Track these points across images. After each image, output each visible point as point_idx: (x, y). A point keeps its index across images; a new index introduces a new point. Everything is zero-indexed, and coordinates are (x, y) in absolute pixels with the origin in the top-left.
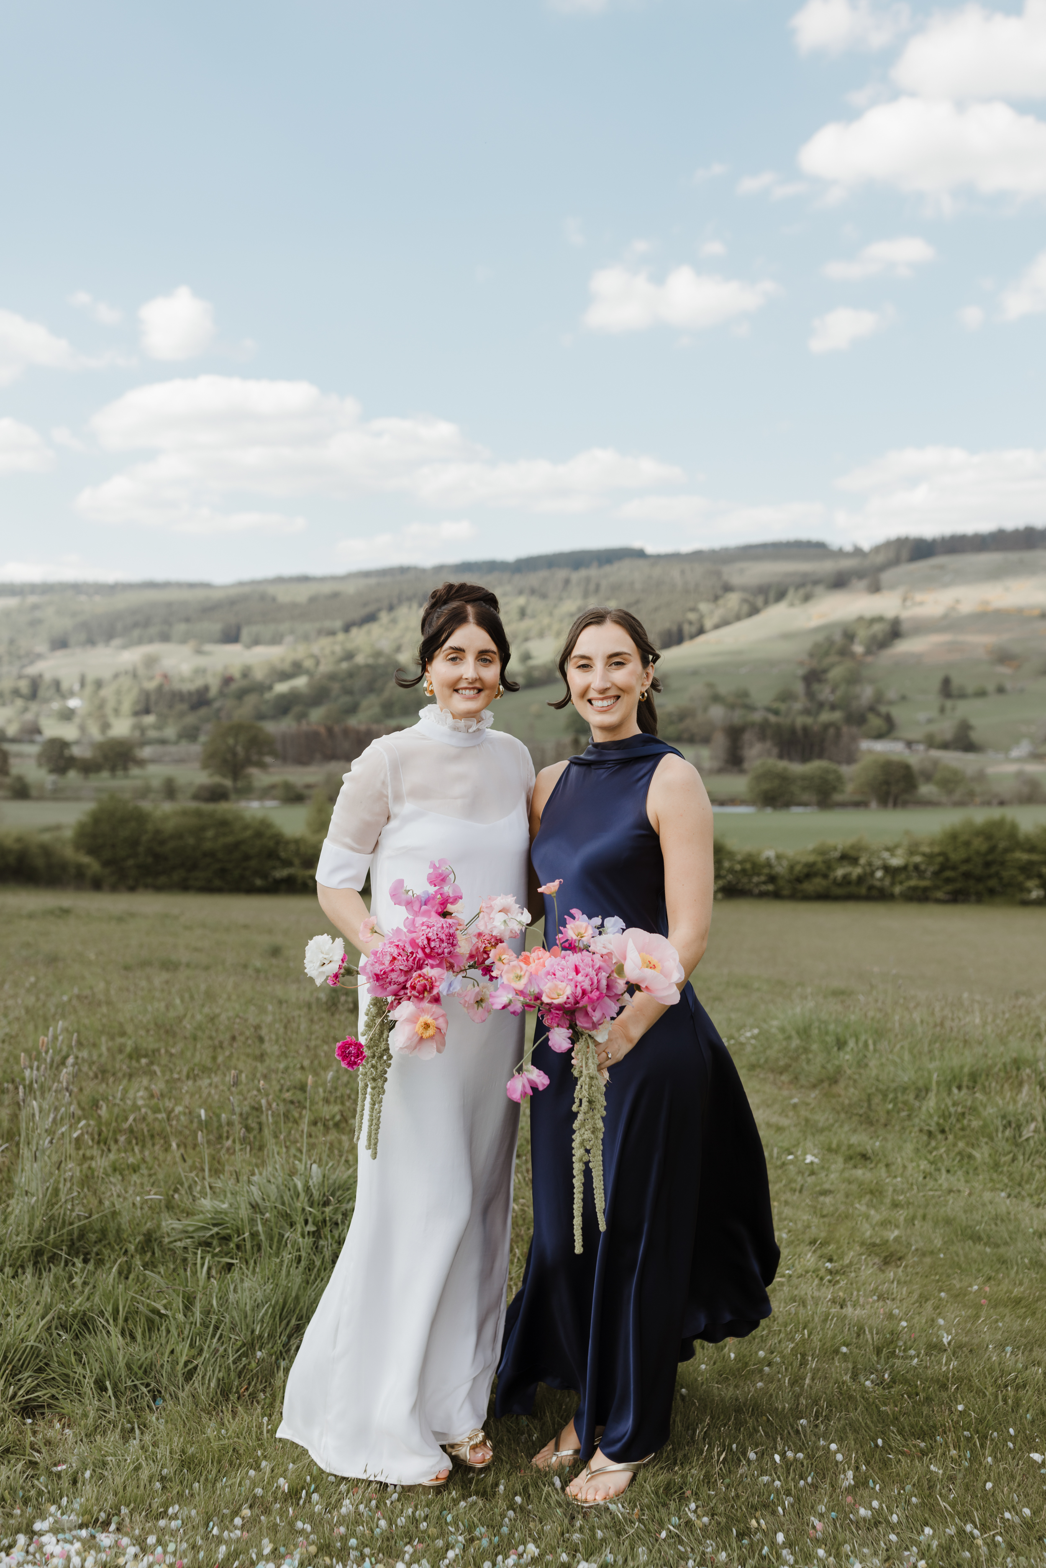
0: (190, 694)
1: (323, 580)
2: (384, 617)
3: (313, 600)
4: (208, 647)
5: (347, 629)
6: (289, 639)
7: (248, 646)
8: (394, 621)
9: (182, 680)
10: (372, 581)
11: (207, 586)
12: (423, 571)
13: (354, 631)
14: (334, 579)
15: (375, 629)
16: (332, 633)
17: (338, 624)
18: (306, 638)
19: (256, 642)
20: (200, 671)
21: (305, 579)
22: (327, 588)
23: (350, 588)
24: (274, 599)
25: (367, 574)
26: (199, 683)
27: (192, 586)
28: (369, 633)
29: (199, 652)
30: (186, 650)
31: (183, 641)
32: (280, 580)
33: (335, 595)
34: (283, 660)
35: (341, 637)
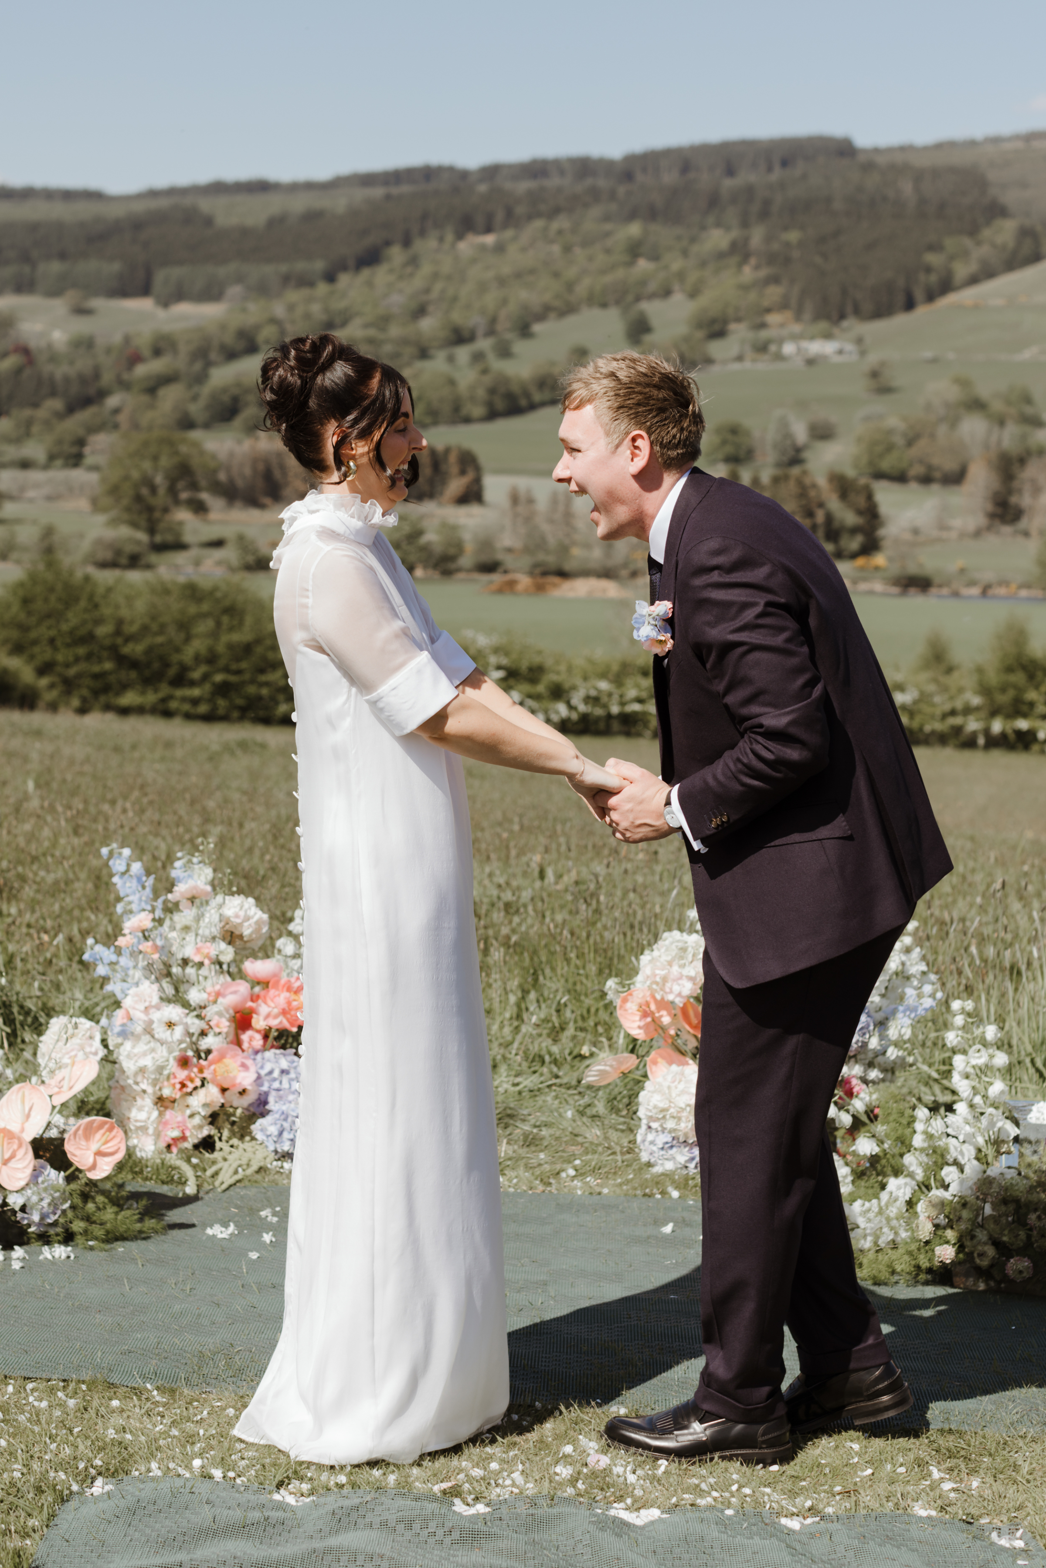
0: (67, 380)
1: (295, 188)
2: (396, 254)
3: (276, 222)
4: (98, 303)
5: (330, 277)
6: (235, 291)
7: (165, 303)
8: (414, 262)
9: (54, 358)
10: (378, 192)
11: (94, 196)
12: (464, 175)
13: (344, 279)
14: (310, 186)
15: (381, 275)
16: (305, 282)
17: (319, 265)
18: (262, 290)
19: (179, 295)
20: (85, 344)
21: (261, 187)
22: (299, 205)
23: (339, 203)
24: (208, 221)
25: (367, 180)
26: (83, 364)
27: (68, 195)
28: (370, 284)
29: (81, 311)
30: (59, 306)
31: (54, 292)
32: (218, 188)
33: (312, 217)
34: (223, 327)
35: (322, 288)
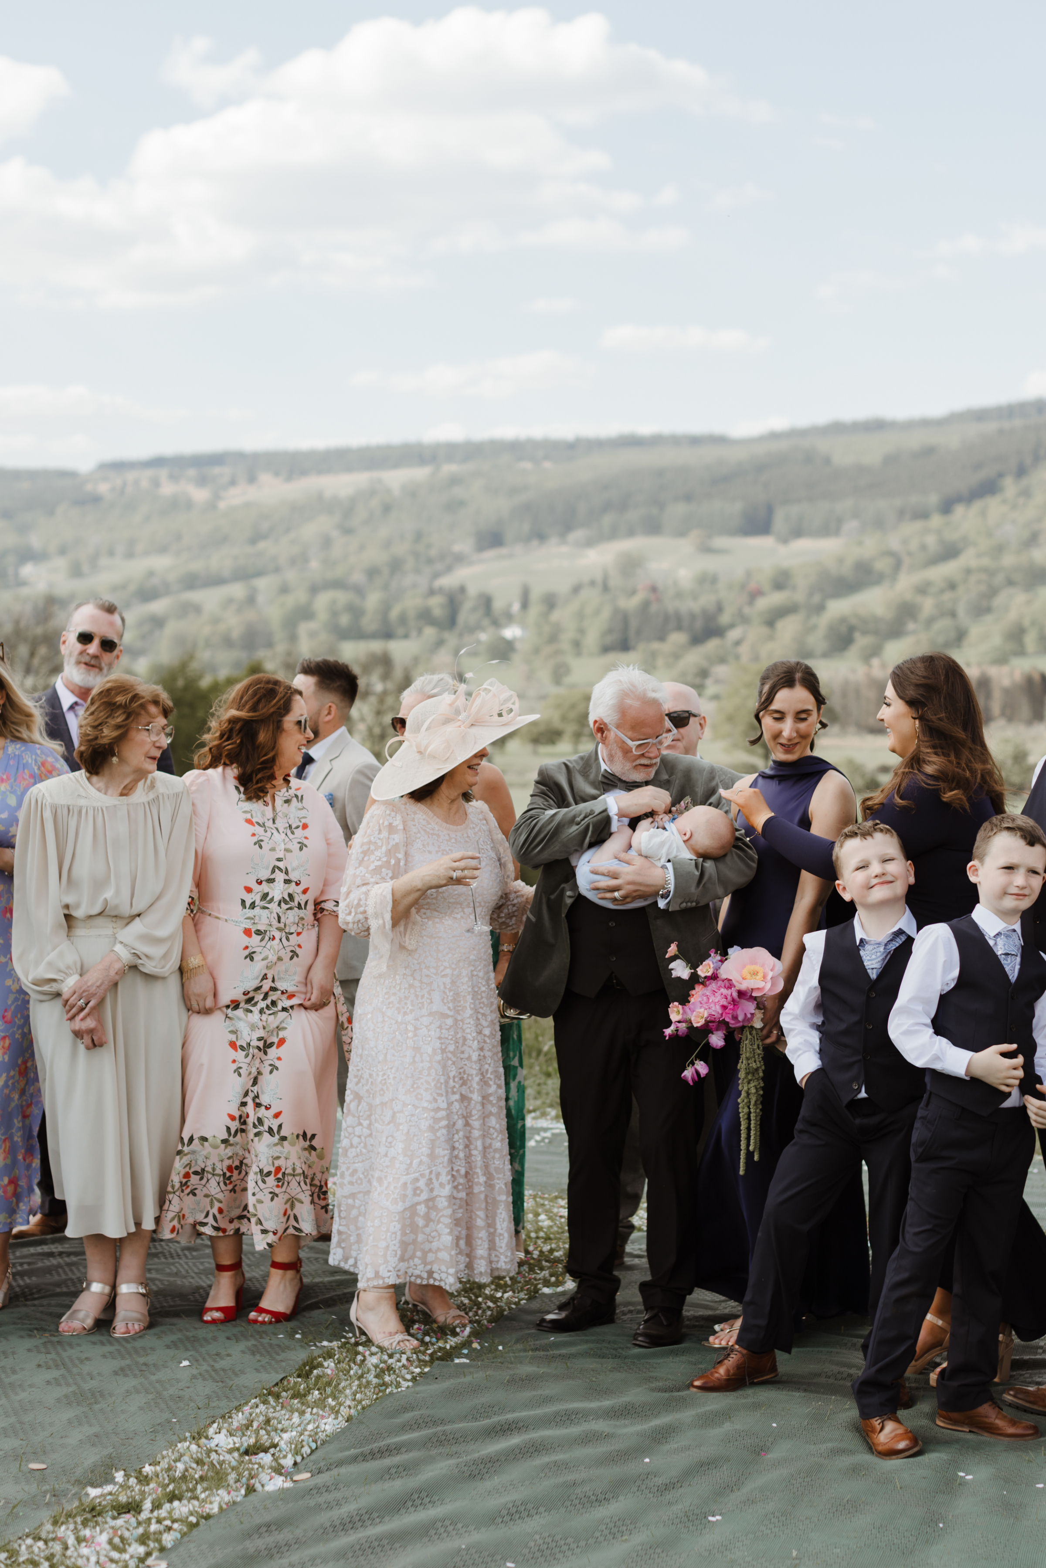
0: (693, 617)
1: (910, 426)
2: (1010, 486)
3: (891, 460)
4: (720, 542)
5: (946, 508)
6: (851, 525)
7: (784, 540)
8: (1026, 493)
9: (679, 595)
10: (990, 427)
13: (959, 510)
14: (925, 423)
15: (994, 506)
16: (922, 515)
17: (933, 499)
18: (879, 524)
19: (798, 532)
20: (707, 580)
21: (878, 426)
22: (914, 441)
23: (952, 440)
24: (827, 460)
25: (980, 415)
26: (706, 601)
27: (695, 441)
28: (983, 513)
29: (706, 549)
30: (686, 546)
31: (682, 533)
32: (837, 429)
33: (929, 451)
34: (841, 560)
35: (936, 520)
